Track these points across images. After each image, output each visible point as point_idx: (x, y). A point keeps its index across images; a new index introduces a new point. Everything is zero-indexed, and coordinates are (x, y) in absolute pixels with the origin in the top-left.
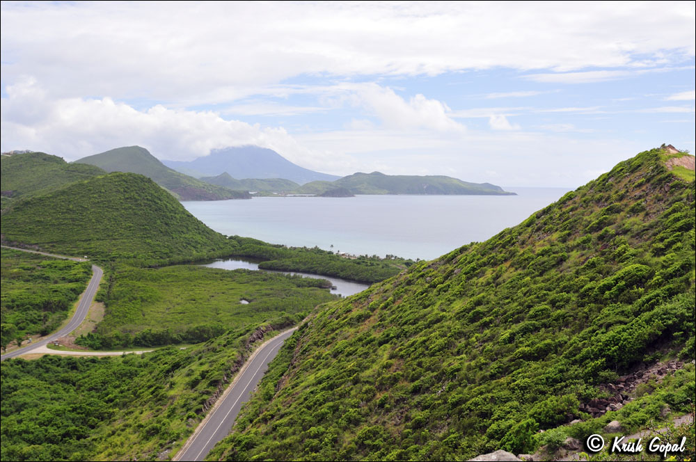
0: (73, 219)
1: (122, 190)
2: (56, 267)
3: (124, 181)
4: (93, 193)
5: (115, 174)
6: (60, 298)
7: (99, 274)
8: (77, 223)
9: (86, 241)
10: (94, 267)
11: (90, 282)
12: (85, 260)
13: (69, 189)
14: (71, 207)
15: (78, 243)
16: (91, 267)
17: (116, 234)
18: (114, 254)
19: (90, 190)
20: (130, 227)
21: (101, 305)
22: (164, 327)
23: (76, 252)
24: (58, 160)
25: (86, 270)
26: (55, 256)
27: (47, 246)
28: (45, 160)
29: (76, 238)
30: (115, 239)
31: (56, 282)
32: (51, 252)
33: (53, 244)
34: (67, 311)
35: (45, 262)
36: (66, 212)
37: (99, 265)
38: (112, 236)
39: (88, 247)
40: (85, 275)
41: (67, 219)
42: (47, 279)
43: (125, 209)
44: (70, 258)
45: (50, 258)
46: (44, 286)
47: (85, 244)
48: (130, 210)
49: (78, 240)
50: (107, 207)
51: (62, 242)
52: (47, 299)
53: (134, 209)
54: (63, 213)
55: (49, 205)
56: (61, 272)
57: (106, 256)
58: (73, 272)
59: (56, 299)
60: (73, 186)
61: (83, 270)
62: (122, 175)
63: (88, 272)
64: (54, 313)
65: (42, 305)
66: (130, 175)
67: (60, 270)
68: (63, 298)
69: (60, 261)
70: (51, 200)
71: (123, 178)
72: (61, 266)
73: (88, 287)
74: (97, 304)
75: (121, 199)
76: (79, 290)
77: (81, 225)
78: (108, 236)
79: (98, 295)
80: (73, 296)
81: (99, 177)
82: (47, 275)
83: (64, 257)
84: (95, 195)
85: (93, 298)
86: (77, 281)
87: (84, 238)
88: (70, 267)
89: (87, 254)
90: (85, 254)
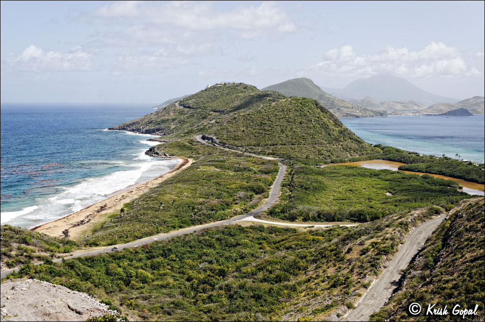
1: (299, 110)
2: (254, 163)
5: (293, 98)
7: (283, 169)
8: (268, 132)
10: (280, 164)
11: (278, 173)
12: (273, 159)
13: (263, 108)
15: (268, 146)
17: (294, 141)
18: (292, 155)
19: (277, 109)
23: (267, 153)
24: (253, 88)
26: (253, 155)
27: (247, 148)
28: (245, 88)
29: (267, 143)
30: (293, 145)
31: (255, 173)
32: (250, 153)
33: (252, 146)
37: (283, 163)
39: (275, 149)
41: (261, 130)
42: (250, 170)
44: (264, 157)
45: (250, 157)
51: (258, 146)
52: (251, 185)
56: (258, 166)
57: (287, 156)
59: (257, 185)
62: (298, 99)
64: (257, 194)
65: (249, 189)
66: (304, 99)
69: (256, 159)
72: (258, 162)
73: (277, 177)
77: (270, 134)
78: (289, 142)
81: (282, 100)
83: (259, 157)
84: (280, 113)
85: (280, 184)
87: (273, 143)
88: (264, 163)
90: (273, 154)
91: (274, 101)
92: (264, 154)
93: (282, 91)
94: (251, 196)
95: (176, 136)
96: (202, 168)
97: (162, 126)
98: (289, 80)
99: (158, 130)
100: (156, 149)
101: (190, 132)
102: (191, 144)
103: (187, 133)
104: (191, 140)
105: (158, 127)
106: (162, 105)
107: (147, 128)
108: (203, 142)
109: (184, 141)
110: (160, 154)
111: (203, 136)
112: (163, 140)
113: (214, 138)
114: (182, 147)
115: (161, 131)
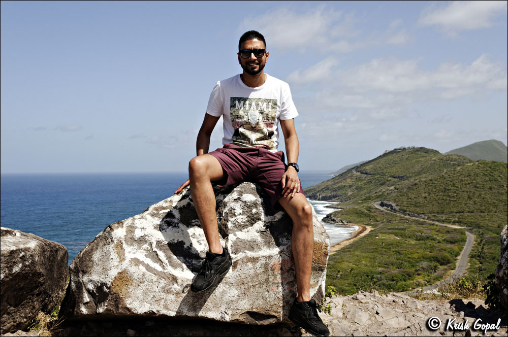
3: (488, 167)
5: (481, 162)
7: (471, 238)
10: (468, 234)
12: (460, 228)
15: (453, 214)
16: (465, 233)
17: (483, 208)
18: (481, 224)
23: (452, 221)
24: (436, 152)
26: (436, 223)
27: (430, 216)
28: (426, 152)
30: (482, 212)
31: (440, 242)
32: (433, 220)
33: (435, 214)
37: (471, 232)
38: (480, 209)
39: (461, 217)
44: (448, 225)
45: (433, 225)
47: (459, 215)
51: (442, 213)
52: (435, 255)
55: (431, 186)
57: (476, 225)
59: (442, 255)
60: (448, 171)
62: (487, 163)
63: (463, 237)
64: (442, 265)
65: (432, 259)
66: (494, 162)
69: (441, 227)
72: (442, 231)
73: (465, 247)
76: (457, 252)
78: (477, 209)
81: (469, 164)
83: (443, 225)
88: (449, 232)
90: (459, 222)
91: (459, 165)
92: (449, 223)
93: (468, 155)
94: (435, 267)
95: (353, 203)
96: (381, 236)
97: (339, 193)
98: (476, 143)
99: (335, 197)
100: (332, 216)
101: (368, 199)
102: (369, 210)
103: (365, 200)
104: (369, 207)
105: (334, 193)
106: (338, 171)
107: (324, 195)
108: (382, 209)
109: (362, 208)
110: (337, 220)
111: (382, 203)
112: (339, 207)
113: (394, 205)
114: (359, 214)
115: (337, 198)
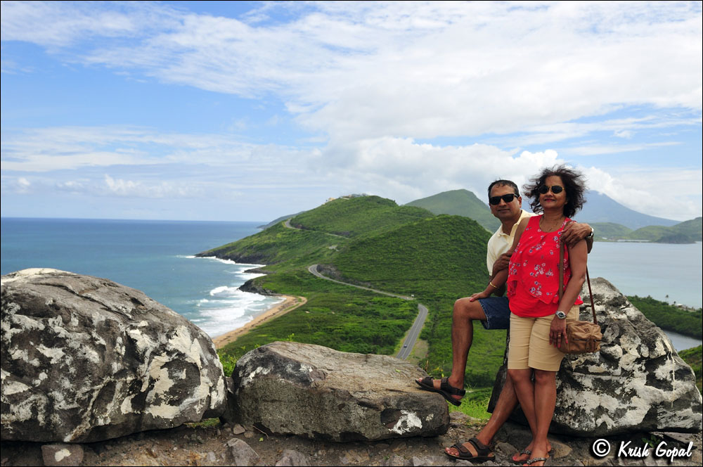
0: (402, 259)
1: (449, 232)
2: (385, 304)
3: (451, 223)
4: (422, 235)
5: (443, 217)
6: (388, 333)
7: (424, 313)
8: (406, 262)
9: (413, 280)
10: (420, 306)
11: (416, 320)
12: (412, 299)
13: (400, 230)
14: (401, 247)
15: (406, 282)
16: (417, 306)
17: (442, 274)
18: (438, 294)
19: (419, 232)
20: (455, 268)
21: (425, 342)
22: (485, 369)
23: (404, 290)
24: (391, 203)
25: (413, 308)
26: (385, 293)
27: (378, 284)
28: (379, 202)
29: (404, 277)
30: (440, 280)
31: (385, 318)
32: (381, 290)
33: (384, 282)
34: (394, 346)
35: (376, 299)
36: (396, 252)
37: (424, 304)
38: (437, 276)
39: (415, 286)
40: (412, 313)
41: (398, 259)
42: (377, 314)
43: (451, 251)
44: (398, 296)
45: (380, 295)
46: (375, 320)
47: (413, 284)
48: (456, 252)
49: (406, 279)
50: (434, 248)
51: (392, 280)
52: (376, 333)
53: (459, 251)
54: (393, 253)
55: (381, 245)
56: (390, 309)
57: (432, 296)
58: (401, 309)
59: (385, 334)
60: (403, 227)
61: (410, 308)
62: (449, 218)
63: (414, 310)
64: (382, 347)
65: (372, 339)
66: (457, 217)
67: (389, 307)
68: (390, 333)
69: (389, 298)
70: (383, 240)
71: (450, 220)
72: (391, 303)
73: (414, 325)
74: (421, 342)
75: (447, 241)
76: (405, 327)
77: (408, 265)
78: (434, 276)
79: (423, 332)
80: (400, 332)
81: (428, 219)
82: (377, 311)
83: (393, 295)
84: (423, 237)
85: (418, 336)
86: (404, 318)
87: (412, 277)
88: (398, 304)
89: (413, 293)
95: (283, 266)
97: (266, 252)
99: (260, 257)
100: (253, 283)
101: (303, 261)
103: (298, 262)
104: (302, 272)
108: (318, 274)
109: (293, 272)
111: (318, 266)
112: (265, 271)
114: (288, 281)
